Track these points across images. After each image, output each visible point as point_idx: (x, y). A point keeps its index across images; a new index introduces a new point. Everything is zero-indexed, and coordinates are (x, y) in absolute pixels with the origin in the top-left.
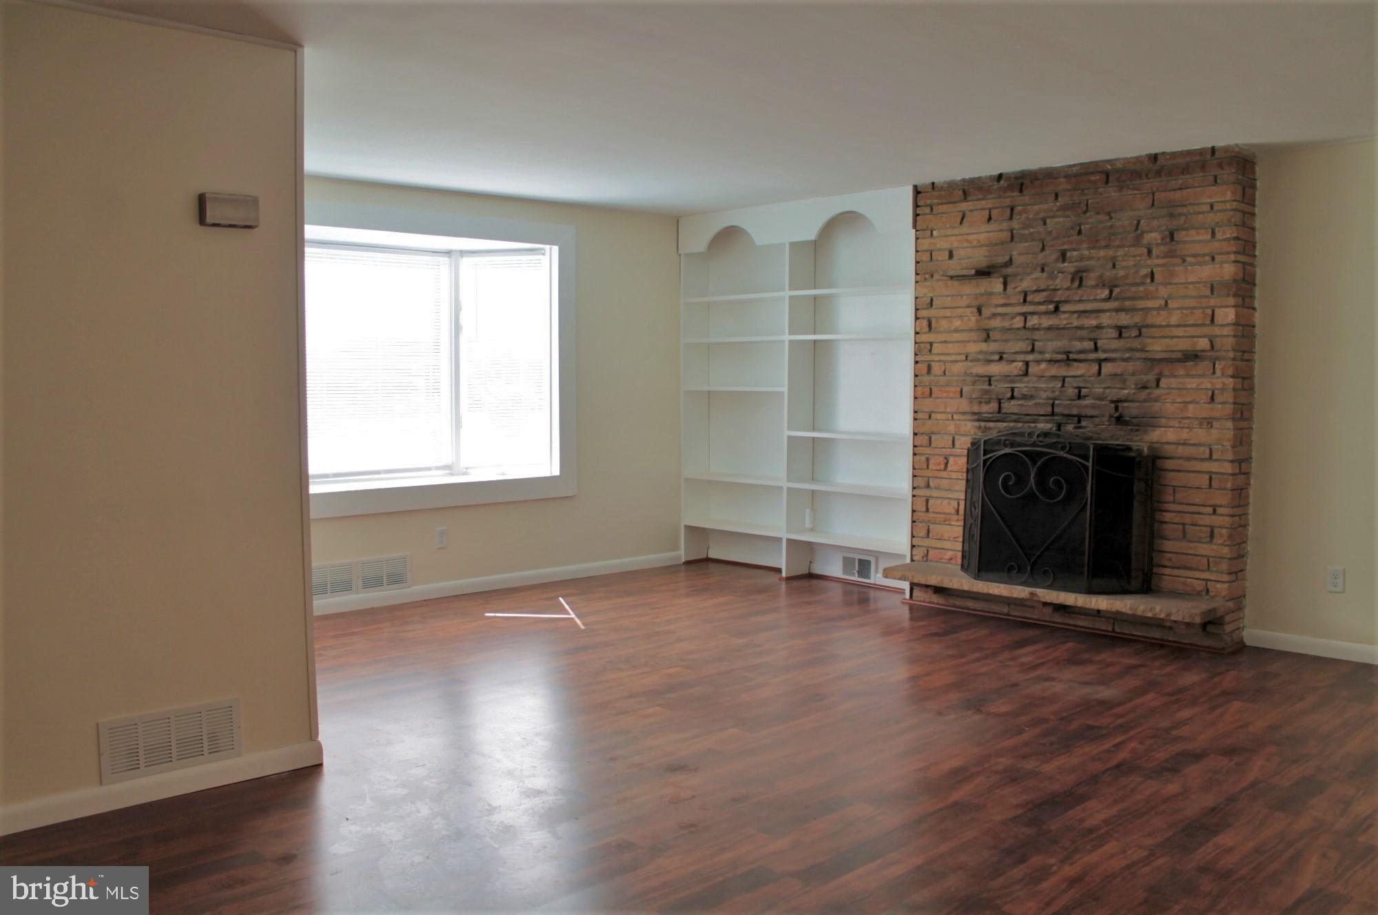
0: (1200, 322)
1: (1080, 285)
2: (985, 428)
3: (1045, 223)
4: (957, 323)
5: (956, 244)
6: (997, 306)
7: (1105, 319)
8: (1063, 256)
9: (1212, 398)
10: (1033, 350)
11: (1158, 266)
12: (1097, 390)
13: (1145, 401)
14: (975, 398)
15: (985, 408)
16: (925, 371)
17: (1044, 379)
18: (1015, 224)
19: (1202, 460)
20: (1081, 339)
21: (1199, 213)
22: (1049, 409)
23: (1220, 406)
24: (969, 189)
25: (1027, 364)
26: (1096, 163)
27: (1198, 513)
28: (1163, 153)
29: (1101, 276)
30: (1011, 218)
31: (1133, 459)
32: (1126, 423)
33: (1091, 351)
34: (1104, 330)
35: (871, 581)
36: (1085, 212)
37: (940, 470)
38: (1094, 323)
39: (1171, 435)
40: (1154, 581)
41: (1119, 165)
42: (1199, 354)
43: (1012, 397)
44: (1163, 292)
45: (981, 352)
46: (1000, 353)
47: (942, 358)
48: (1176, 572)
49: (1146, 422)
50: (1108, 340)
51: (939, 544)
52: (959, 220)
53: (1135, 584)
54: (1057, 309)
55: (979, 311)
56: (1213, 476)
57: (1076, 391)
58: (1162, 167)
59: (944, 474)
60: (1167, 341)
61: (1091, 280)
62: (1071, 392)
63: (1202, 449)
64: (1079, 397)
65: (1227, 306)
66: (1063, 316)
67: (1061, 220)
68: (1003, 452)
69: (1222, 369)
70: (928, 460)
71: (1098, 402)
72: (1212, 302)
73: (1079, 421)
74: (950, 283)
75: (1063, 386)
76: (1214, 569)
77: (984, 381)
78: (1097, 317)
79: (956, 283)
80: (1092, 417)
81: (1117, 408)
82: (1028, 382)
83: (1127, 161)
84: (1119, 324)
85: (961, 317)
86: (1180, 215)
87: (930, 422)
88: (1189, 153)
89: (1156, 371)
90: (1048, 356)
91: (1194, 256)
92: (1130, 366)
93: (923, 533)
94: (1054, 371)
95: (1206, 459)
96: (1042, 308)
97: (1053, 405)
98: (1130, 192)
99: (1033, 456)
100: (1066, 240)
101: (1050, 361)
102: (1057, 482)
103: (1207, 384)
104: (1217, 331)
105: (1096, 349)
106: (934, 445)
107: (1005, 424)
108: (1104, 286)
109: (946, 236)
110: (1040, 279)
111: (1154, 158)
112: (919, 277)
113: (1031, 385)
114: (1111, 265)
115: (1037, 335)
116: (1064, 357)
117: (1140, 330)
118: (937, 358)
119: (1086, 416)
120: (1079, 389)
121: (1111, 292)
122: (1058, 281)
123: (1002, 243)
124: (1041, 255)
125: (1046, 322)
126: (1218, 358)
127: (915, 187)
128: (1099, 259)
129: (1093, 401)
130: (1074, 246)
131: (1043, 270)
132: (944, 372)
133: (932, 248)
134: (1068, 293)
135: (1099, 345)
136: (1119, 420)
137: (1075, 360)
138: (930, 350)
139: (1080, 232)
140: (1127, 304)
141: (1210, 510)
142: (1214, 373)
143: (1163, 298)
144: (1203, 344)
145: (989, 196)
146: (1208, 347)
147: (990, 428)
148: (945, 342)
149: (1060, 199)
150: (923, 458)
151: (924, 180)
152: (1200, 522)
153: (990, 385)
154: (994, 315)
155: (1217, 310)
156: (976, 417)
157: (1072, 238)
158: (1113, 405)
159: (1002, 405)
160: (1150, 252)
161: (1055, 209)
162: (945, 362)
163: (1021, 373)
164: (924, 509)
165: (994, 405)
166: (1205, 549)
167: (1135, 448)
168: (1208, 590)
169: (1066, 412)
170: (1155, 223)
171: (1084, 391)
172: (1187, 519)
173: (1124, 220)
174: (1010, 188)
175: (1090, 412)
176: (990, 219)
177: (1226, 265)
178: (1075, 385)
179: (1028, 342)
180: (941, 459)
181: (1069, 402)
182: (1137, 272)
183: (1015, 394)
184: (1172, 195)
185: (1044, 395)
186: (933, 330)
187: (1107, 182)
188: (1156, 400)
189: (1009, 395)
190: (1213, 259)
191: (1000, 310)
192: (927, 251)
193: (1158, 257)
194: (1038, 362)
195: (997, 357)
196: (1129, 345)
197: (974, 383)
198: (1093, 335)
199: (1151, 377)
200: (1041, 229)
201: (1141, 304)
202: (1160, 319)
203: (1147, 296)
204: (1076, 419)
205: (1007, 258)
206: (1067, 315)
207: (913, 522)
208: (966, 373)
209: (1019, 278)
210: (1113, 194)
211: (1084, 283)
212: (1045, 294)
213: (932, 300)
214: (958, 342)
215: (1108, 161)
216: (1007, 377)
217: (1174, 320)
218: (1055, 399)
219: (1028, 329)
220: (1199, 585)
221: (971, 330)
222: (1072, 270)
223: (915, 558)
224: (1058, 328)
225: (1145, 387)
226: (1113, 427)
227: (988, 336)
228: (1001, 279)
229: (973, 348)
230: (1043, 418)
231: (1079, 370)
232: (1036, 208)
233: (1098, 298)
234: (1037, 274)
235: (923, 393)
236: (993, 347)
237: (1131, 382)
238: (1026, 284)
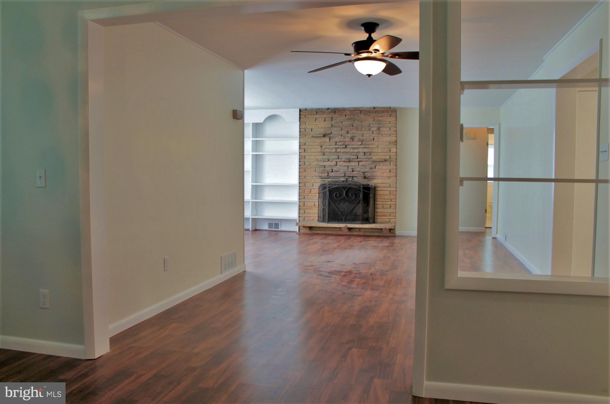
0: (387, 152)
1: (353, 141)
2: (324, 180)
3: (342, 123)
4: (314, 150)
5: (313, 127)
6: (327, 145)
7: (360, 150)
8: (348, 133)
9: (390, 171)
10: (338, 158)
11: (375, 136)
12: (358, 169)
13: (372, 172)
14: (320, 172)
15: (323, 175)
16: (303, 164)
17: (342, 166)
18: (333, 122)
19: (388, 187)
20: (353, 155)
21: (386, 123)
22: (344, 175)
23: (392, 173)
24: (318, 111)
25: (337, 162)
26: (358, 108)
27: (387, 201)
28: (377, 107)
29: (359, 138)
30: (332, 120)
31: (370, 188)
32: (366, 178)
33: (356, 159)
34: (360, 153)
35: (279, 229)
36: (354, 121)
37: (309, 193)
38: (357, 151)
39: (379, 181)
40: (376, 220)
41: (364, 109)
42: (387, 160)
43: (332, 171)
44: (377, 143)
45: (322, 159)
46: (328, 159)
47: (309, 160)
48: (381, 217)
49: (372, 178)
50: (361, 156)
51: (309, 215)
52: (315, 120)
53: (371, 221)
54: (346, 147)
55: (321, 147)
56: (391, 191)
57: (352, 170)
58: (376, 110)
59: (310, 194)
60: (378, 156)
61: (356, 139)
62: (351, 170)
63: (388, 184)
64: (353, 171)
65: (394, 148)
66: (348, 149)
67: (347, 122)
68: (335, 187)
69: (393, 164)
70: (304, 190)
71: (358, 173)
72: (390, 146)
73: (353, 178)
74: (311, 138)
75: (348, 168)
76: (391, 216)
77: (323, 167)
78: (358, 150)
79: (314, 138)
80: (356, 177)
81: (364, 174)
82: (337, 167)
83: (367, 108)
84: (365, 151)
85: (315, 148)
86: (381, 123)
87: (305, 179)
88: (384, 108)
89: (375, 164)
90: (343, 160)
91: (385, 134)
92: (368, 163)
93: (303, 212)
94: (345, 164)
95: (389, 187)
96: (342, 147)
97: (345, 174)
98: (367, 116)
99: (344, 188)
100: (349, 128)
101: (344, 161)
102: (352, 195)
103: (389, 167)
104: (392, 154)
105: (358, 158)
106: (306, 186)
107: (330, 179)
108: (360, 141)
109: (310, 124)
110: (341, 139)
111: (374, 108)
112: (301, 136)
113: (338, 168)
114: (362, 136)
115: (340, 154)
116: (348, 160)
117: (370, 153)
118: (307, 160)
119: (354, 177)
120: (353, 169)
121: (362, 143)
122: (346, 139)
123: (329, 128)
124: (341, 132)
125: (343, 150)
126: (392, 161)
127: (300, 109)
128: (358, 134)
129: (357, 172)
130: (351, 130)
131: (342, 136)
132: (310, 164)
133: (306, 128)
134: (349, 142)
135: (358, 157)
136: (365, 177)
137: (351, 161)
138: (305, 158)
139: (353, 126)
140: (367, 146)
141: (390, 200)
142: (390, 165)
143: (377, 145)
144: (388, 157)
145: (325, 114)
146: (389, 158)
147: (325, 181)
148: (310, 155)
149: (347, 116)
150: (303, 190)
151: (303, 107)
152: (387, 204)
153: (325, 168)
154: (326, 148)
155: (391, 149)
156: (320, 177)
157: (350, 128)
158: (363, 174)
159: (329, 174)
160: (373, 133)
161: (346, 119)
162: (310, 161)
163: (335, 165)
164: (303, 205)
165: (326, 174)
166: (388, 210)
167: (370, 185)
168: (390, 221)
169: (349, 175)
170: (375, 125)
171: (354, 170)
172: (384, 203)
173: (366, 123)
174: (332, 112)
175: (356, 175)
176: (325, 120)
177: (394, 137)
178: (352, 168)
179: (337, 156)
180: (309, 190)
181: (350, 173)
182: (369, 138)
183: (333, 171)
184: (379, 118)
185: (342, 171)
186: (306, 152)
187: (361, 113)
188: (375, 172)
189: (331, 171)
190: (390, 135)
191: (328, 147)
192: (304, 128)
193: (375, 134)
194: (340, 162)
195: (327, 160)
196: (367, 157)
197: (320, 168)
198: (357, 155)
199: (373, 166)
200: (341, 124)
201: (370, 146)
202: (376, 150)
203: (372, 144)
204: (352, 177)
205: (331, 132)
206: (349, 149)
207: (299, 209)
208: (317, 165)
209: (334, 138)
210: (363, 117)
211: (354, 140)
212: (342, 143)
213: (305, 143)
214: (314, 156)
215: (362, 108)
216: (330, 166)
217: (380, 151)
218: (345, 172)
219: (337, 152)
220: (388, 220)
221: (318, 152)
222: (350, 136)
223: (300, 220)
224: (346, 152)
225: (372, 169)
226: (363, 179)
227: (324, 154)
228: (329, 138)
229: (319, 157)
230: (342, 177)
231: (352, 164)
232: (340, 118)
233: (358, 144)
234: (340, 137)
235: (303, 170)
236: (326, 157)
237: (368, 167)
238: (336, 140)
